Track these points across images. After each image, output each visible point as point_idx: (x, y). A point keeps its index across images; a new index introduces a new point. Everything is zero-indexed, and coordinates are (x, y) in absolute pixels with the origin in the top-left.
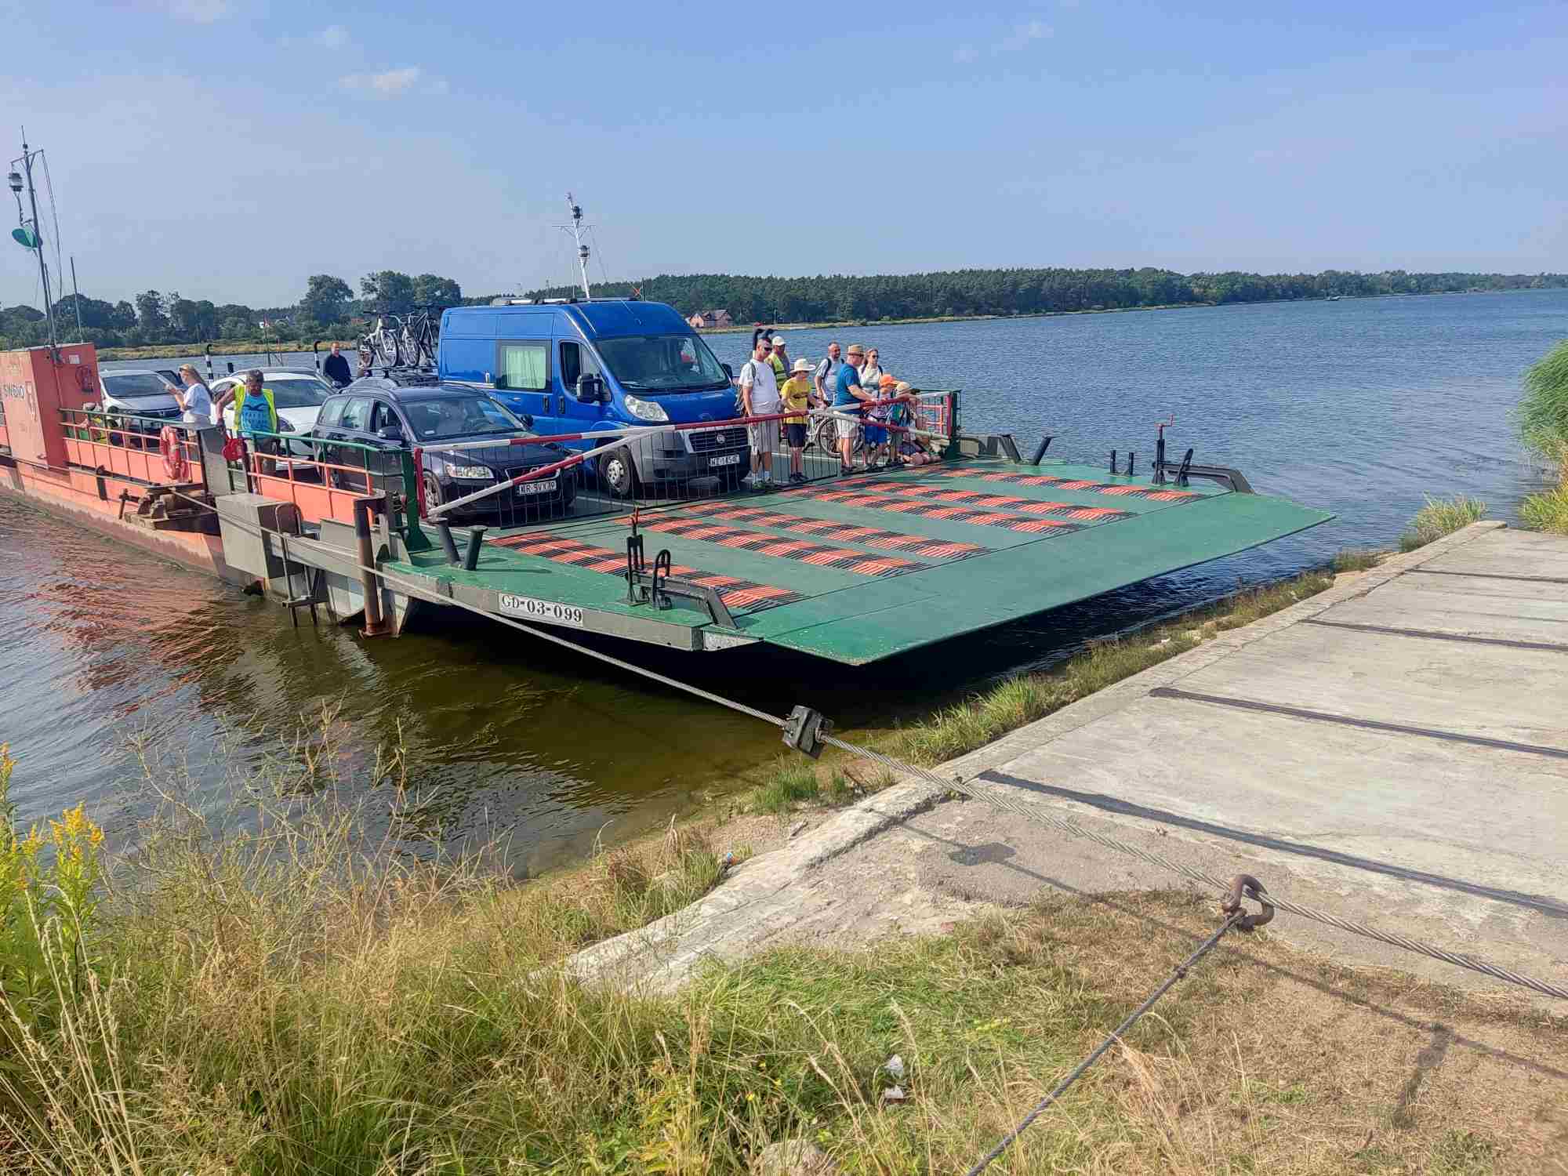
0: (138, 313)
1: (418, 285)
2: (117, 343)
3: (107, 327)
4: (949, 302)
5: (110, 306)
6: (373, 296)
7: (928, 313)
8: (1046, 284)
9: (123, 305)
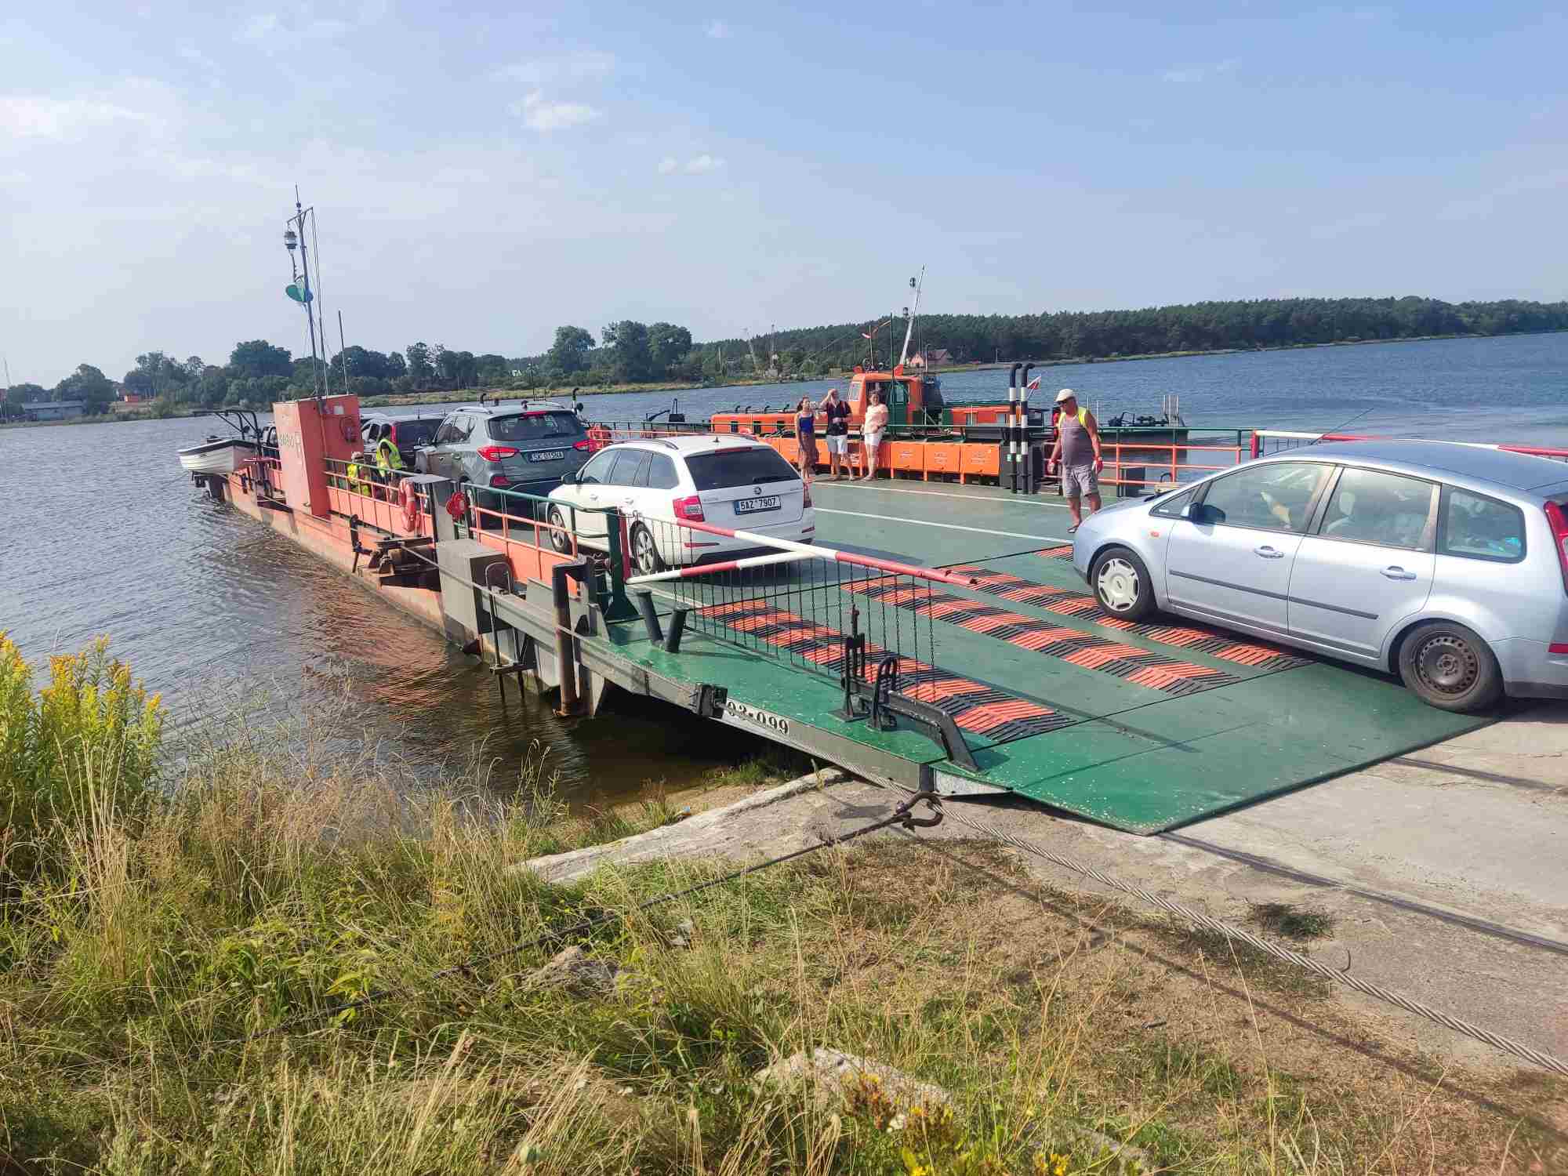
0: (408, 363)
1: (653, 333)
2: (389, 391)
3: (380, 377)
4: (1185, 336)
5: (383, 357)
6: (612, 344)
7: (1161, 348)
8: (1294, 314)
9: (396, 356)
